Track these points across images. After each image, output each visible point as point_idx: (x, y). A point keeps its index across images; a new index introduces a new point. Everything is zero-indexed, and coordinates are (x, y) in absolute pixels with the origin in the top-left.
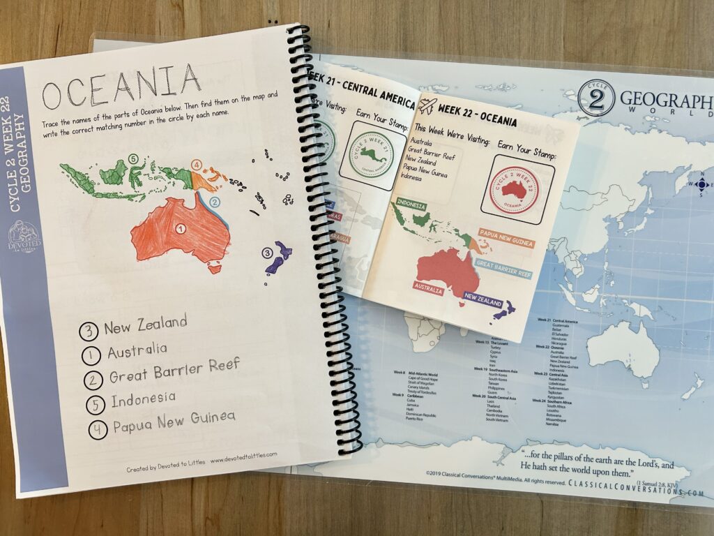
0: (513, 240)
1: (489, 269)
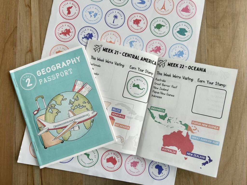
0: (209, 126)
1: (198, 140)
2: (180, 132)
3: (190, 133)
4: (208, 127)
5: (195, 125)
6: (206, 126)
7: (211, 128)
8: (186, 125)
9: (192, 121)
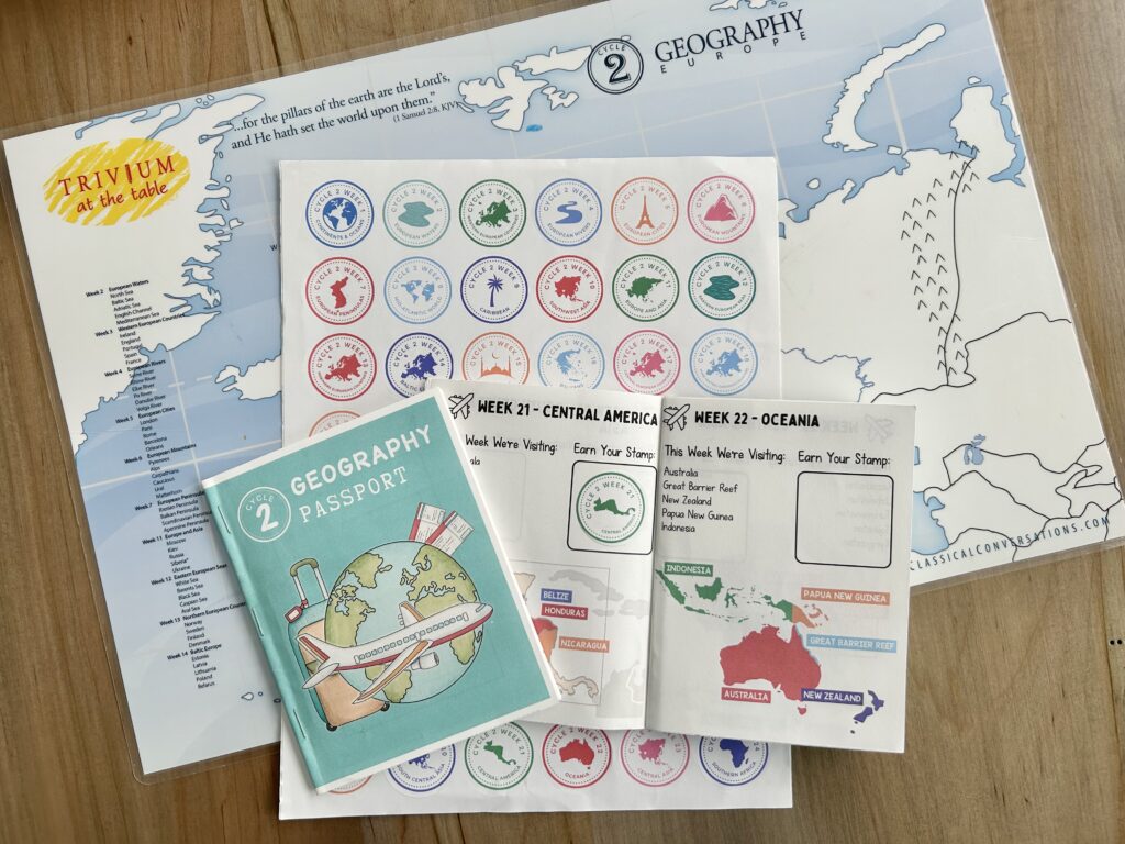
0: (855, 597)
1: (831, 647)
2: (770, 631)
3: (803, 630)
4: (853, 601)
5: (813, 598)
6: (849, 597)
7: (865, 602)
8: (785, 606)
9: (803, 589)
